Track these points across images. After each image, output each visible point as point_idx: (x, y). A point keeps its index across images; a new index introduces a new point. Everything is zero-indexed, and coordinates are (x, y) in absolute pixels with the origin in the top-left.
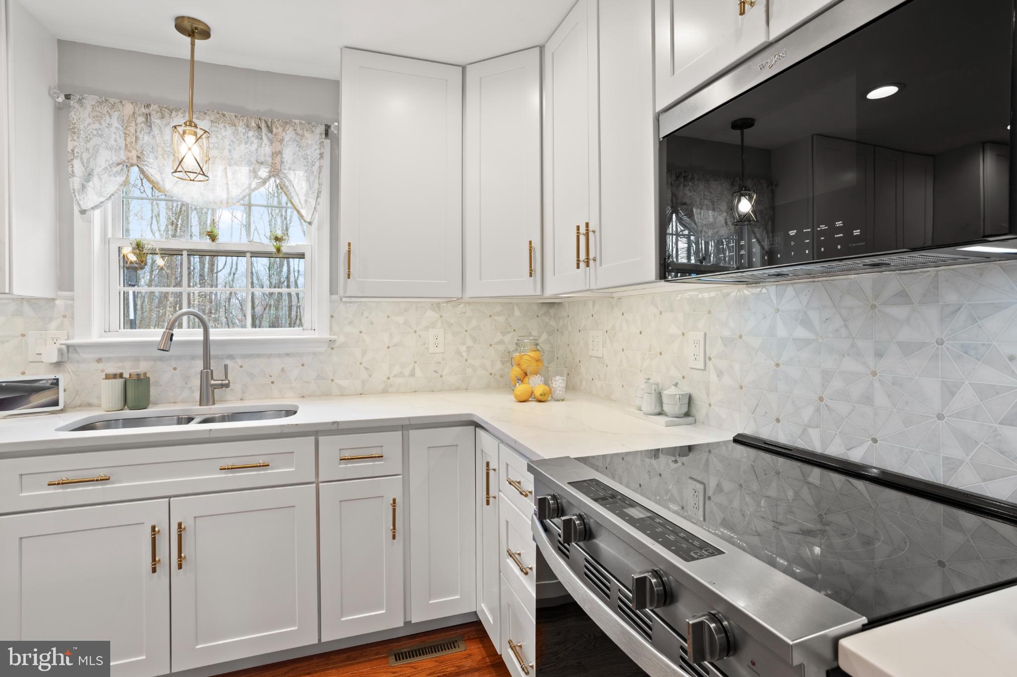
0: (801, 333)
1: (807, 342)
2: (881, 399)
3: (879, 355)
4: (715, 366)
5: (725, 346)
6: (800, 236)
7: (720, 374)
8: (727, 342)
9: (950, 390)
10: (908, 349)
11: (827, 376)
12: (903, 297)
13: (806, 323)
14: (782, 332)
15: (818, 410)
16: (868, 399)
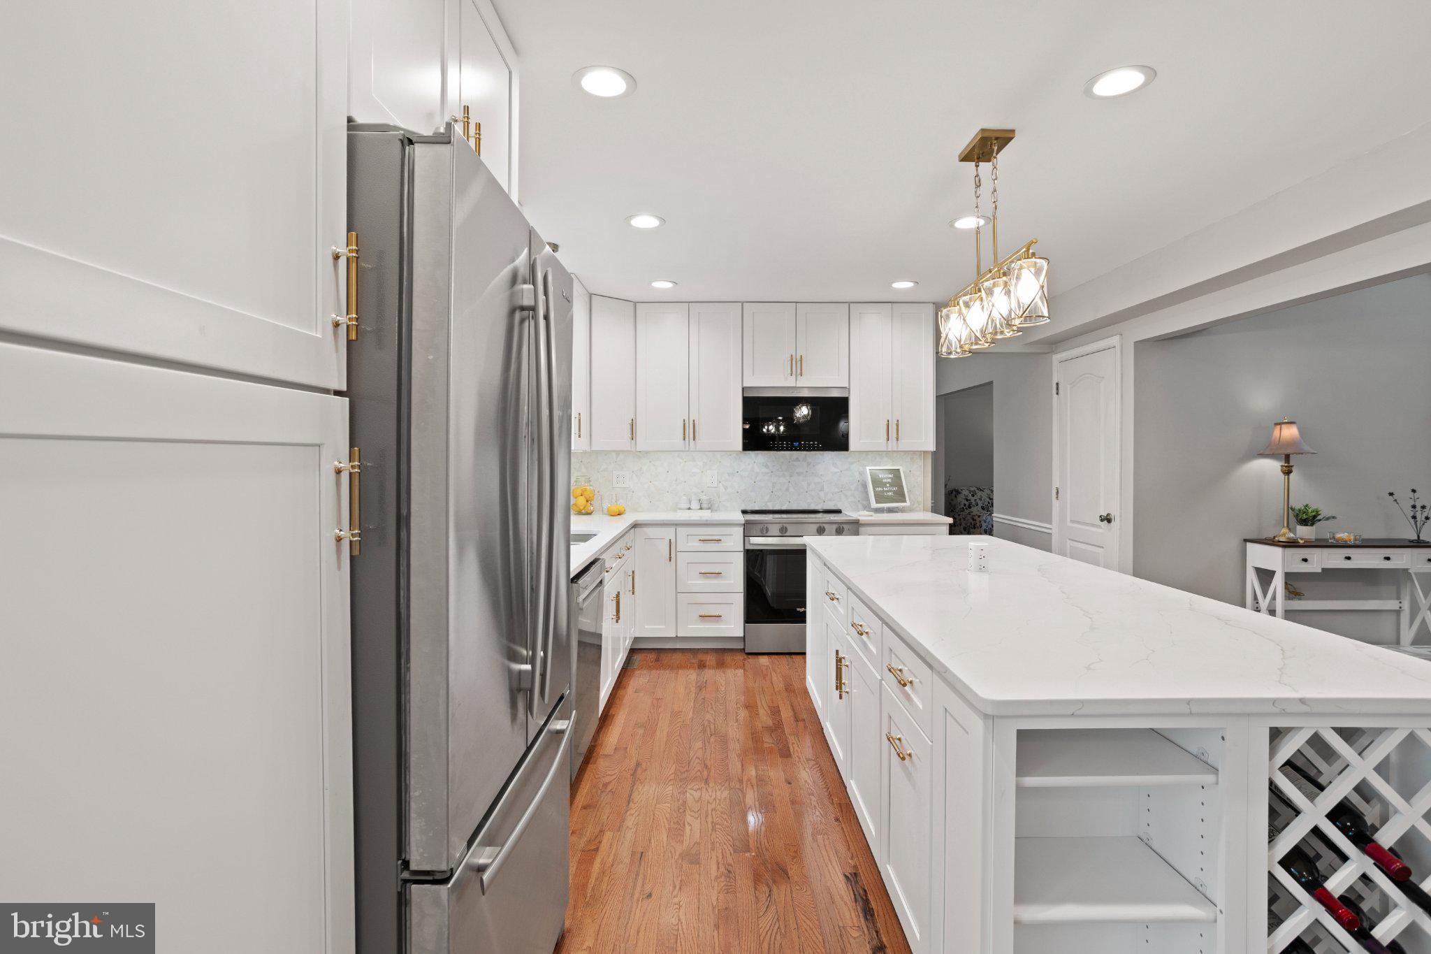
0: (766, 470)
1: (768, 473)
2: (792, 489)
3: (791, 476)
4: (723, 485)
5: (729, 476)
6: (805, 444)
7: (726, 488)
8: (729, 474)
9: (809, 485)
10: (799, 474)
11: (774, 484)
12: (797, 459)
13: (767, 466)
14: (757, 469)
15: (771, 496)
16: (787, 490)
